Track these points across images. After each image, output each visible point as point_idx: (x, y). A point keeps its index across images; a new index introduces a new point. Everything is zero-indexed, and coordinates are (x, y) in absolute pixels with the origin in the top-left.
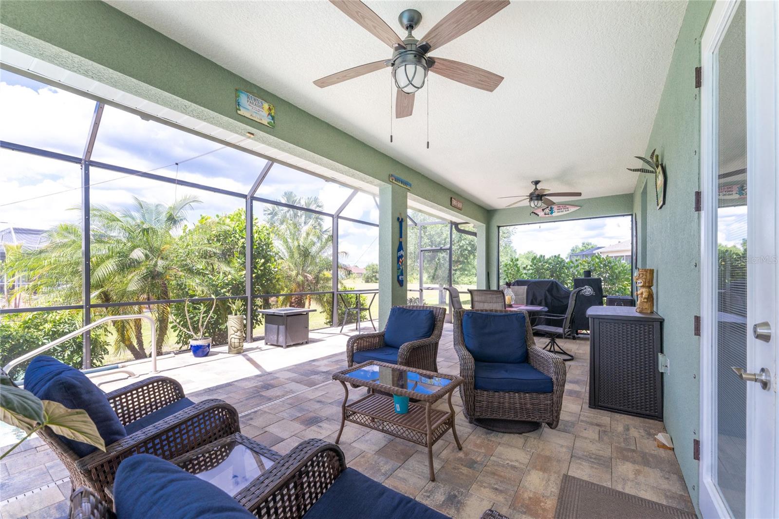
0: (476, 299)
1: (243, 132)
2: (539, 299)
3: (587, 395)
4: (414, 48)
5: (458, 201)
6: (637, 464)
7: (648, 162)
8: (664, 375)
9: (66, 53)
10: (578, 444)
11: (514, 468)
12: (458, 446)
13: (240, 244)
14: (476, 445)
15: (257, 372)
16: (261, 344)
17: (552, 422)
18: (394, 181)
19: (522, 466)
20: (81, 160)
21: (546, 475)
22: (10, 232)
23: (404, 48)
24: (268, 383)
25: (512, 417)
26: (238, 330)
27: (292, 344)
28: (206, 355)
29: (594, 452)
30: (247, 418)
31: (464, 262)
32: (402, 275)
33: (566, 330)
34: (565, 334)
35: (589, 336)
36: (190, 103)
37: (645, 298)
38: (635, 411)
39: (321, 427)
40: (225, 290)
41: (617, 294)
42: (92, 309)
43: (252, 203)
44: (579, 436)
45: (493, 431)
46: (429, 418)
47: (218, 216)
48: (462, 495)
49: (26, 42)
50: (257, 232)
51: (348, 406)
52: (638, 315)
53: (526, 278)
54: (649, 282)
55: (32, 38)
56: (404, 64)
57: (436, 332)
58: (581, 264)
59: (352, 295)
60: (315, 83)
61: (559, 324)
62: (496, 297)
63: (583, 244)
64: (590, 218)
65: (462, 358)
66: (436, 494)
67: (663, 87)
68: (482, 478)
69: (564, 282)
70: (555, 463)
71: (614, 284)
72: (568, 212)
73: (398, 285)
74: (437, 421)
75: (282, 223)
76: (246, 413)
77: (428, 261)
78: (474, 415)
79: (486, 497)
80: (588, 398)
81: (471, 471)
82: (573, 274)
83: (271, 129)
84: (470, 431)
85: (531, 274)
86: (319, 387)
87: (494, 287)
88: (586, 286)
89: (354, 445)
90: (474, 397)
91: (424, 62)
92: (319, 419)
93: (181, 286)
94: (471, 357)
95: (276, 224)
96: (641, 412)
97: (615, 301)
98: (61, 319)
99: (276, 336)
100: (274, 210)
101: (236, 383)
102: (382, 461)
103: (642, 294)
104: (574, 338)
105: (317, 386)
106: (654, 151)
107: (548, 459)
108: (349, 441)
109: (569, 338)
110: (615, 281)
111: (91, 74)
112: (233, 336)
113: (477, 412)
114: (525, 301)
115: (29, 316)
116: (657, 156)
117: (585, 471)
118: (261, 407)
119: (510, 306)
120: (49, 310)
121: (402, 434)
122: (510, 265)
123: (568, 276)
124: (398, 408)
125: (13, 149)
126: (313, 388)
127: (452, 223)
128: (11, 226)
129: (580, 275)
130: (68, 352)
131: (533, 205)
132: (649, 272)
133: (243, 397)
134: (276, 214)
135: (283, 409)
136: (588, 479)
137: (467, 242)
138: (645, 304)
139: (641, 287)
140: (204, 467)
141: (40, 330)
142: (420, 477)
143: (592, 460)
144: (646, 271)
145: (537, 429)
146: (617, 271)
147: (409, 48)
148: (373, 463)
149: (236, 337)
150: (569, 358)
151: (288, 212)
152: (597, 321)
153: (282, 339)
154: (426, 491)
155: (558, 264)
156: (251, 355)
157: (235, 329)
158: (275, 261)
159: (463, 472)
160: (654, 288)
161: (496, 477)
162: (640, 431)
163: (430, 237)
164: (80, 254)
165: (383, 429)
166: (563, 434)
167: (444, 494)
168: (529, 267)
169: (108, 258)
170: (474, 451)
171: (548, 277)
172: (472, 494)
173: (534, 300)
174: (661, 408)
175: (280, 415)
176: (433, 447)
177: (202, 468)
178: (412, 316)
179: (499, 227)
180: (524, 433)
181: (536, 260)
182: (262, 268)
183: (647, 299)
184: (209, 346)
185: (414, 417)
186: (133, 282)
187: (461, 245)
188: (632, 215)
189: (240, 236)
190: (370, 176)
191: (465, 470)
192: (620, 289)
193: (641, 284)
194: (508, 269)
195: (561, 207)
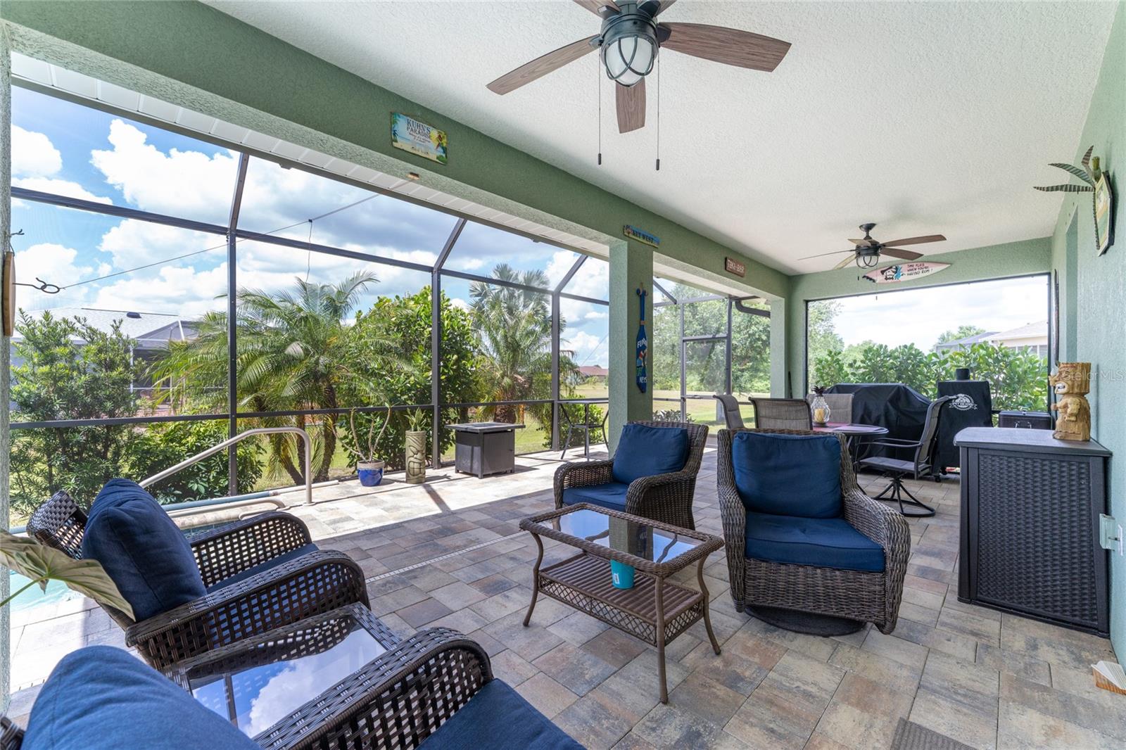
0: (763, 412)
1: (403, 172)
2: (874, 415)
3: (956, 578)
4: (633, 10)
5: (737, 263)
6: (1052, 714)
7: (1077, 172)
8: (1113, 554)
9: (163, 79)
10: (933, 664)
11: (808, 695)
12: (714, 648)
13: (426, 334)
14: (745, 648)
15: (437, 510)
16: (450, 471)
17: (882, 623)
18: (631, 235)
19: (824, 695)
20: (226, 229)
21: (866, 716)
22: (178, 327)
23: (618, 12)
24: (448, 526)
25: (809, 607)
26: (418, 451)
27: (491, 472)
28: (378, 484)
29: (963, 683)
30: (410, 575)
31: (756, 359)
32: (644, 375)
33: (921, 466)
34: (918, 473)
35: (959, 477)
36: (326, 136)
37: (1071, 415)
38: (1051, 614)
39: (508, 597)
40: (406, 397)
41: (1021, 408)
42: (239, 421)
43: (439, 278)
44: (936, 652)
45: (778, 627)
46: (661, 602)
47: (397, 297)
48: (710, 734)
49: (115, 69)
50: (447, 318)
51: (543, 571)
52: (1057, 444)
53: (853, 380)
54: (1080, 386)
55: (120, 62)
56: (617, 37)
57: (691, 463)
58: (952, 358)
59: (581, 405)
60: (491, 86)
61: (908, 455)
62: (796, 411)
63: (961, 328)
64: (969, 283)
65: (725, 507)
66: (667, 726)
67: (1109, 32)
68: (749, 708)
69: (920, 388)
70: (885, 696)
71: (1014, 392)
72: (927, 274)
73: (637, 390)
74: (678, 605)
75: (493, 307)
76: (411, 568)
77: (699, 357)
78: (743, 599)
79: (752, 743)
80: (957, 584)
81: (731, 693)
82: (938, 375)
83: (442, 166)
84: (739, 623)
85: (863, 374)
86: (518, 537)
87: (799, 394)
88: (959, 395)
89: (551, 629)
90: (745, 570)
91: (651, 32)
92: (507, 585)
93: (352, 392)
94: (741, 504)
95: (486, 308)
96: (1064, 618)
97: (1015, 420)
98: (206, 431)
99: (469, 461)
100: (483, 290)
101: (406, 525)
102: (588, 659)
103: (1066, 406)
104: (938, 480)
105: (514, 535)
106: (1091, 149)
107: (873, 687)
108: (544, 623)
109: (928, 480)
110: (1016, 386)
111: (198, 105)
112: (413, 460)
113: (749, 595)
114: (850, 417)
115: (171, 426)
116: (1097, 160)
117: (943, 718)
118: (432, 561)
119: (822, 425)
120: (194, 419)
121: (619, 621)
122: (827, 361)
123: (929, 379)
124: (616, 579)
125: (150, 221)
126: (508, 537)
127: (731, 298)
128: (179, 320)
129: (951, 376)
130: (214, 474)
131: (862, 263)
132: (1079, 368)
133: (410, 544)
134: (485, 295)
135: (461, 566)
136: (948, 734)
137: (761, 328)
138: (1072, 424)
139: (1064, 394)
140: (313, 648)
141: (184, 445)
142: (646, 694)
143: (959, 698)
144: (1074, 366)
145: (857, 631)
146: (1020, 370)
147: (624, 11)
148: (575, 662)
149: (415, 460)
150: (927, 512)
151: (501, 291)
152: (973, 454)
153: (476, 465)
154: (652, 720)
155: (910, 360)
156: (435, 486)
157: (414, 450)
158: (473, 357)
159: (718, 693)
160: (1090, 397)
161: (774, 709)
162: (1061, 652)
163: (703, 322)
164: (226, 350)
165: (591, 612)
166: (906, 645)
167: (680, 729)
168: (858, 364)
169: (261, 354)
170: (741, 659)
171: (892, 381)
172: (728, 735)
173: (865, 416)
174: (1105, 612)
175: (455, 575)
176: (666, 648)
177: (311, 649)
178: (654, 437)
179: (807, 302)
180: (833, 635)
181: (870, 352)
182: (455, 367)
183: (1076, 416)
184: (381, 471)
185: (641, 596)
186: (289, 386)
187: (751, 332)
188: (1049, 274)
189: (426, 323)
190: (593, 228)
191: (721, 691)
192: (1025, 400)
193: (1065, 390)
194: (823, 367)
195: (915, 267)
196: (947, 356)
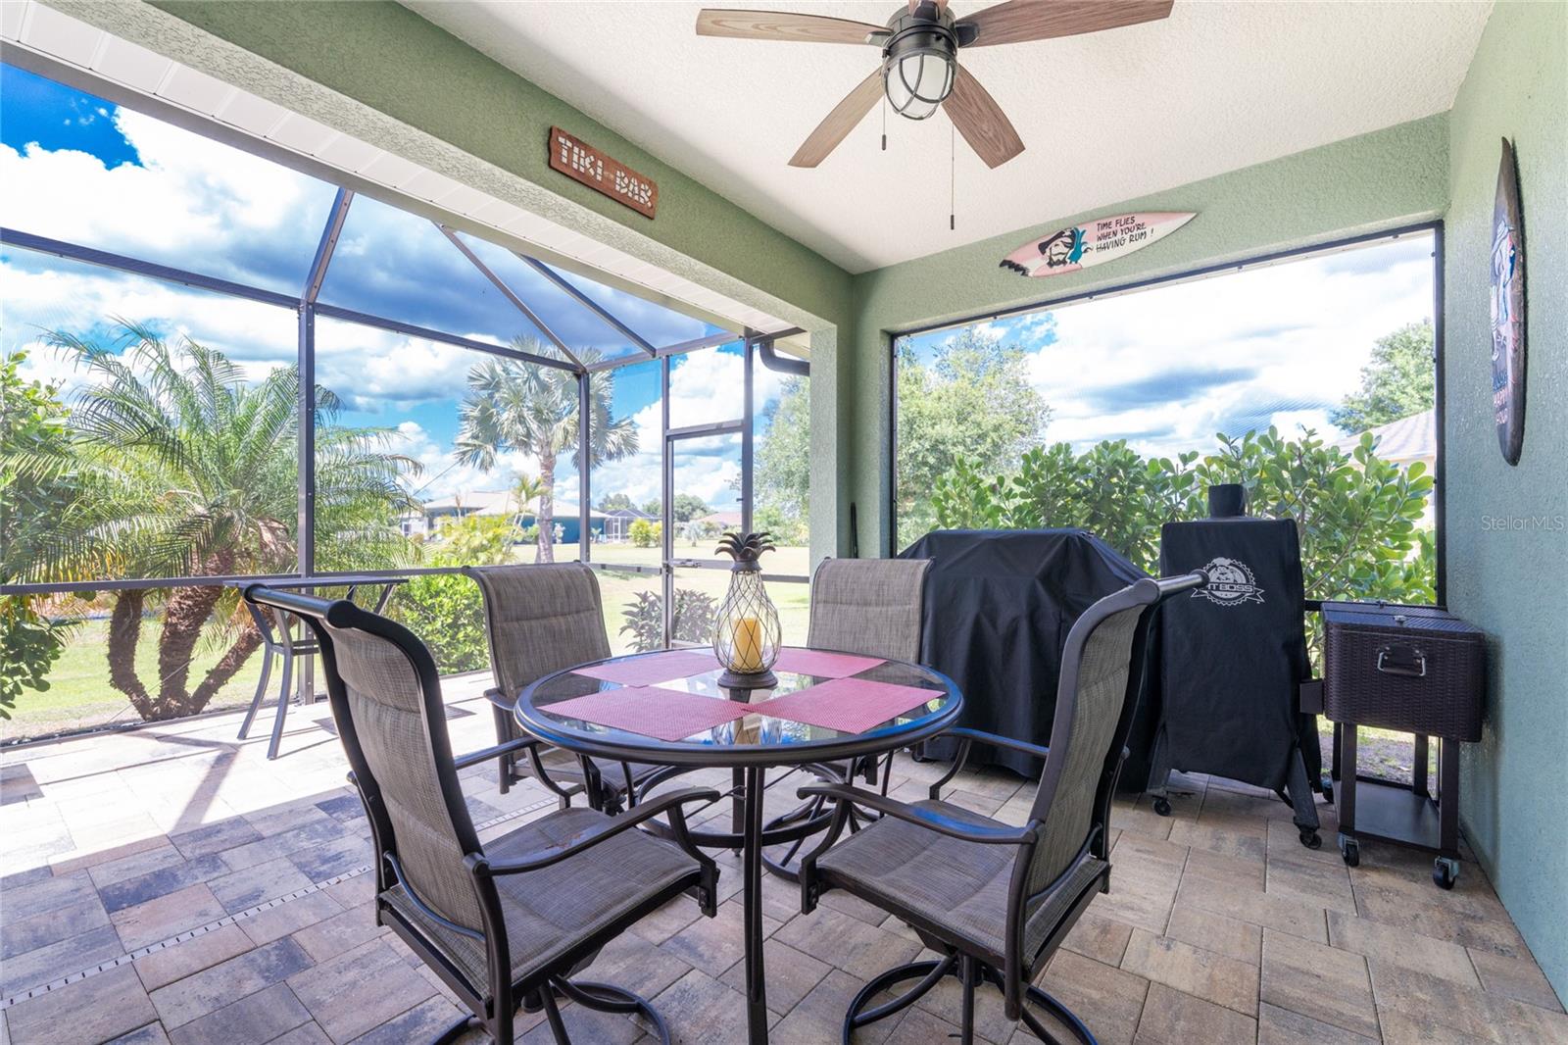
72: (1141, 243)
88: (1221, 562)
127: (750, 335)
179: (893, 336)
195: (1114, 228)
196: (1191, 466)
